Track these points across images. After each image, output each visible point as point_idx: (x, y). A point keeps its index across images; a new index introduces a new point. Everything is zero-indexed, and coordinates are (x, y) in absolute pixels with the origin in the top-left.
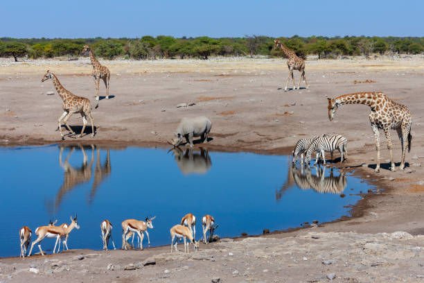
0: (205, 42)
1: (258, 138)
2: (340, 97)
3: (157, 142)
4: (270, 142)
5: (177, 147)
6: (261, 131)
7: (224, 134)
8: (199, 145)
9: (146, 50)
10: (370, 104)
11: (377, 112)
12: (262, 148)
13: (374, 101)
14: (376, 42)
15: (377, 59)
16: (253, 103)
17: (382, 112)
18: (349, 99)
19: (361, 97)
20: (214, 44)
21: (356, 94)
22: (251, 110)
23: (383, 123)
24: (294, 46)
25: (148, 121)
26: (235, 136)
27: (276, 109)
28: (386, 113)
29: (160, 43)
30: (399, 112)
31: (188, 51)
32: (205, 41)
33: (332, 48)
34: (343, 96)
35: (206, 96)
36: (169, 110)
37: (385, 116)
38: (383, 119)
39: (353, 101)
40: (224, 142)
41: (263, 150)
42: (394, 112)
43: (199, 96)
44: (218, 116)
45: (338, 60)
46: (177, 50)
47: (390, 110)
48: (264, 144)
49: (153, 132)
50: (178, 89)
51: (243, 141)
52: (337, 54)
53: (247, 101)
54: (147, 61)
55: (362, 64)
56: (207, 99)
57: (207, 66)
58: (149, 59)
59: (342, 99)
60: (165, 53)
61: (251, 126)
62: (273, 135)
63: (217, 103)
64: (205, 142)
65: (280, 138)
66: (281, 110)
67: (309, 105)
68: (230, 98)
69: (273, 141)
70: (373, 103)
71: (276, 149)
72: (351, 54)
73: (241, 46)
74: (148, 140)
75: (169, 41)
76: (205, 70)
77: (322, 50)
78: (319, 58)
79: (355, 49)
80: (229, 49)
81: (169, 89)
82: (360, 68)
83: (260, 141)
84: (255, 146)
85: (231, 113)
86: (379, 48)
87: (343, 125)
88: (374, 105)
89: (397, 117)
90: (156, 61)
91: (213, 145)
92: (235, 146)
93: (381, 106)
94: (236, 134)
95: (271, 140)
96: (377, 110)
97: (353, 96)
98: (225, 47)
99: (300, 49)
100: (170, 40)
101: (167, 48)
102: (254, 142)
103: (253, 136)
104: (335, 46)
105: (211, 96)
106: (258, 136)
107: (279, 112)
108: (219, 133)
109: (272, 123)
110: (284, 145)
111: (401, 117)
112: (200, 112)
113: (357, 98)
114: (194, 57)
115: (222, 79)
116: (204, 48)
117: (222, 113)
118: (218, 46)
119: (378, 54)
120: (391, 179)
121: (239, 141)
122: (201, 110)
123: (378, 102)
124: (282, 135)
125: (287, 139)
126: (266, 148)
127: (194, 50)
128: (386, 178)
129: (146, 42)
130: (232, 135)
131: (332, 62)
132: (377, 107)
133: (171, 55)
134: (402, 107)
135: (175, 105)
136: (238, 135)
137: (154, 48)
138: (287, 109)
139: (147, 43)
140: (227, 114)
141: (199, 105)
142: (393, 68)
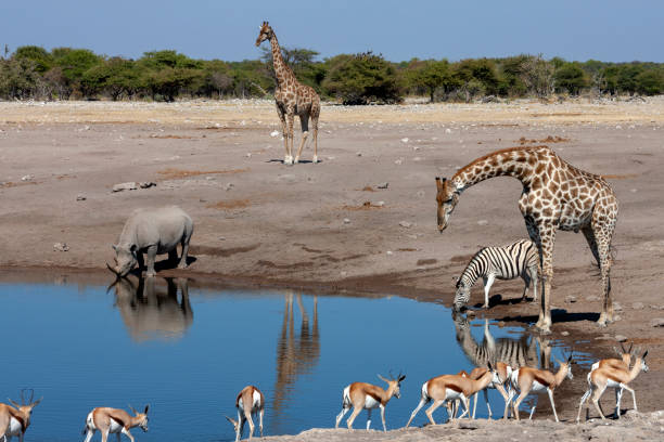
0: (169, 63)
1: (306, 256)
2: (459, 173)
3: (68, 267)
4: (334, 264)
5: (125, 277)
6: (311, 242)
7: (225, 248)
8: (167, 273)
9: (29, 78)
10: (521, 174)
11: (533, 192)
12: (316, 278)
13: (530, 168)
14: (559, 69)
15: (565, 103)
16: (291, 182)
17: (545, 191)
18: (478, 171)
19: (504, 161)
20: (191, 66)
21: (491, 155)
22: (286, 198)
23: (543, 217)
24: (374, 72)
25: (46, 222)
26: (253, 252)
27: (344, 197)
28: (555, 196)
29: (63, 64)
30: (583, 190)
31: (127, 82)
32: (168, 60)
33: (463, 76)
34: (464, 169)
35: (181, 167)
36: (93, 196)
37: (551, 202)
38: (545, 207)
39: (487, 173)
40: (226, 265)
41: (317, 283)
42: (574, 193)
43: (163, 168)
44: (211, 211)
45: (476, 106)
46: (102, 80)
47: (564, 188)
48: (321, 270)
49: (58, 245)
50: (113, 153)
51: (271, 265)
52: (474, 92)
53: (277, 179)
54: (32, 102)
55: (532, 111)
56: (182, 175)
57: (175, 113)
58: (37, 100)
59: (465, 175)
60: (73, 86)
61: (288, 231)
62: (339, 250)
63: (205, 182)
64: (182, 265)
65: (357, 256)
66: (355, 198)
67: (419, 188)
68: (236, 173)
69: (342, 263)
70: (527, 172)
71: (348, 280)
72: (503, 93)
73: (250, 76)
74: (47, 262)
75: (83, 60)
76: (171, 119)
77: (439, 81)
78: (432, 101)
79: (512, 82)
80: (223, 80)
81: (93, 154)
82: (528, 120)
83: (311, 264)
84: (298, 275)
85: (241, 204)
86: (569, 81)
87: (501, 230)
88: (531, 178)
89: (582, 202)
90: (52, 103)
91: (201, 273)
92: (252, 274)
93: (544, 177)
94: (253, 248)
95: (335, 260)
96: (535, 187)
97: (487, 163)
98: (215, 75)
99: (387, 79)
100: (85, 58)
101: (80, 75)
102: (296, 266)
103: (294, 254)
104: (469, 73)
105: (191, 168)
106: (305, 253)
107: (350, 203)
108: (215, 246)
109: (336, 225)
110: (367, 271)
111: (589, 201)
112: (167, 200)
113: (495, 164)
114: (142, 96)
115: (214, 135)
116: (165, 75)
117: (220, 205)
118: (198, 72)
119: (566, 94)
120: (619, 337)
121: (261, 263)
122: (170, 197)
123: (538, 171)
124: (360, 249)
125: (371, 258)
126: (324, 279)
127: (142, 81)
128: (606, 337)
129: (28, 59)
130: (244, 250)
131: (461, 107)
132: (537, 180)
133: (89, 90)
134: (592, 179)
135: (107, 187)
136: (258, 250)
137: (47, 74)
138: (368, 196)
139: (32, 63)
140: (231, 207)
141: (166, 186)
142: (603, 118)
